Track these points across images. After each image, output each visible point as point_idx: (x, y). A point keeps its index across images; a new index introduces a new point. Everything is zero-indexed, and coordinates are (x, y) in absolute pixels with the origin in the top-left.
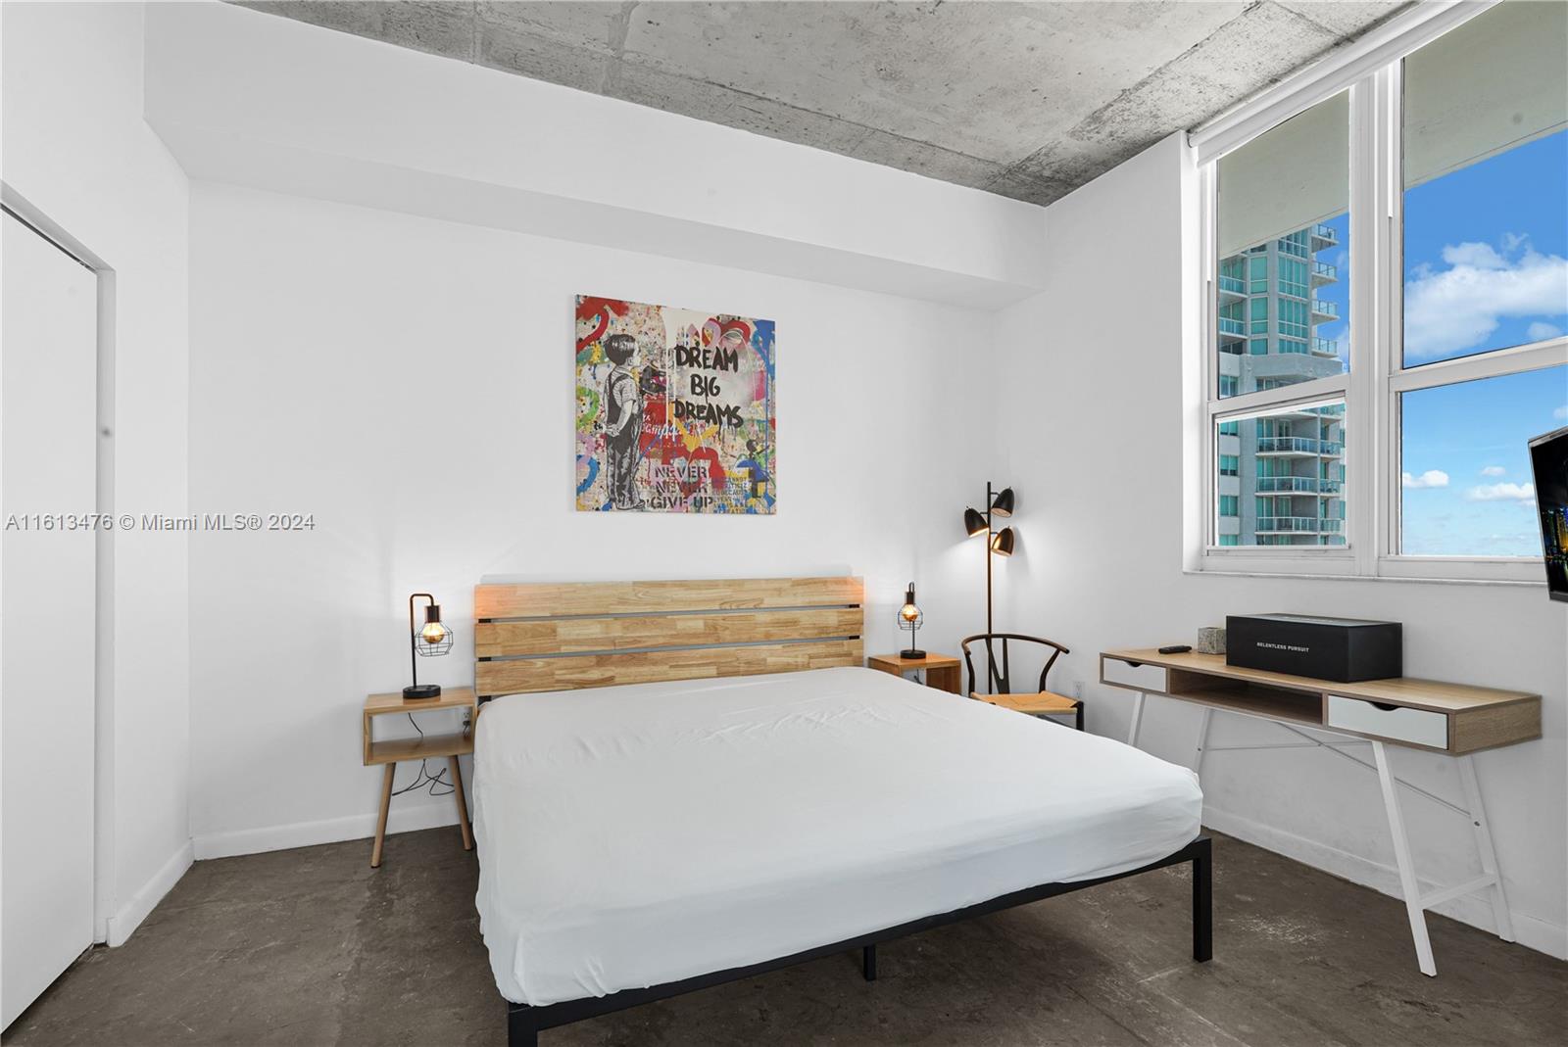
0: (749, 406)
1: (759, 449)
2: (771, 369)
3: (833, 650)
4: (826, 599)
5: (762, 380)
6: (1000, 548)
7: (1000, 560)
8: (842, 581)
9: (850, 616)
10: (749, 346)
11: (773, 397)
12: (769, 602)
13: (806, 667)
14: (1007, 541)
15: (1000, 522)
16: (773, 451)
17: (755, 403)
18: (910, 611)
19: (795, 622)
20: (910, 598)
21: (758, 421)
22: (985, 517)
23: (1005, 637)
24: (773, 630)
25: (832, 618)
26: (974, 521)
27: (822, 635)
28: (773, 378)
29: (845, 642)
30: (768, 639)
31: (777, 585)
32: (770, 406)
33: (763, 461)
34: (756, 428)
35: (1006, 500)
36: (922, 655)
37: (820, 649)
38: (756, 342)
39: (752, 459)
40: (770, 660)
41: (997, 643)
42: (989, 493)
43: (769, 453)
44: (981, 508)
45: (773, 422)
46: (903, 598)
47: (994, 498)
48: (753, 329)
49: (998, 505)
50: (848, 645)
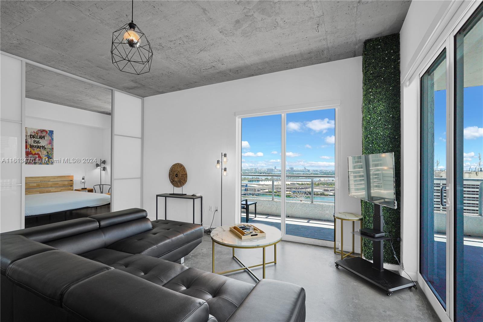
0: (47, 145)
1: (49, 153)
2: (53, 139)
3: (67, 188)
4: (65, 179)
5: (50, 141)
6: (103, 170)
7: (103, 172)
8: (69, 176)
9: (71, 182)
10: (47, 135)
11: (53, 144)
12: (51, 180)
13: (61, 191)
14: (104, 169)
15: (103, 165)
16: (53, 154)
17: (49, 145)
18: (83, 181)
19: (58, 184)
20: (83, 179)
21: (50, 148)
22: (100, 165)
23: (103, 185)
24: (52, 185)
25: (66, 183)
26: (97, 165)
27: (64, 186)
28: (53, 141)
29: (69, 187)
30: (51, 187)
31: (53, 177)
32: (52, 145)
33: (51, 155)
34: (49, 149)
35: (104, 162)
36: (86, 188)
37: (64, 188)
38: (49, 134)
39: (48, 155)
40: (52, 190)
41: (102, 186)
42: (101, 161)
43: (52, 154)
44: (99, 163)
45: (53, 148)
46: (82, 179)
47: (102, 162)
48: (48, 132)
49: (102, 163)
50: (70, 187)
